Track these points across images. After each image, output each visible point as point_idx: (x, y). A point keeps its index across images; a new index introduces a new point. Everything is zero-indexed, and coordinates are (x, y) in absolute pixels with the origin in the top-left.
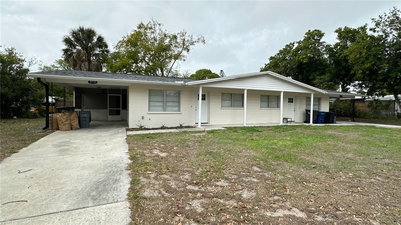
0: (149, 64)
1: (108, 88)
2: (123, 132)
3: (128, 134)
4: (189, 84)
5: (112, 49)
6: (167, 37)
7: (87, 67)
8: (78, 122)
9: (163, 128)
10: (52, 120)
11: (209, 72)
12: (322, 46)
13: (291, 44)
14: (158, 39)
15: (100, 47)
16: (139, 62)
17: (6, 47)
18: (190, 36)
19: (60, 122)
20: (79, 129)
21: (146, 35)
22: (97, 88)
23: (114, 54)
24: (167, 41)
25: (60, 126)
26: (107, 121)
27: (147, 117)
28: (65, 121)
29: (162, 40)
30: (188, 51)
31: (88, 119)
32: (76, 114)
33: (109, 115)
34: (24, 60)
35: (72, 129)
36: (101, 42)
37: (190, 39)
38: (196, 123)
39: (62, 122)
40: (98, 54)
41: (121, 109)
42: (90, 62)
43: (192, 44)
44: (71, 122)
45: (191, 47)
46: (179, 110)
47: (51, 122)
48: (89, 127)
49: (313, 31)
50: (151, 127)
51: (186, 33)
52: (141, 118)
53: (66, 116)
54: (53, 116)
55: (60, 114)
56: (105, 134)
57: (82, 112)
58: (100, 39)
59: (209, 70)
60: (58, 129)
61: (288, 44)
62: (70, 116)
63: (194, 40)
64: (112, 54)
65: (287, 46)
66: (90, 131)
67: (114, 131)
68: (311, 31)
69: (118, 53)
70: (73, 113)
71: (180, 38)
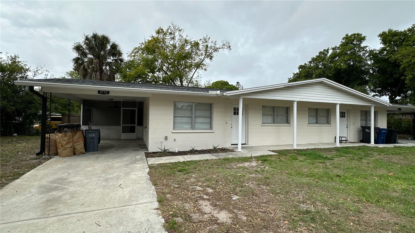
0: (167, 74)
1: (122, 100)
2: (141, 159)
3: (149, 163)
5: (126, 58)
6: (188, 43)
7: (99, 77)
8: (83, 145)
9: (193, 152)
10: (49, 141)
11: (226, 83)
12: (364, 52)
13: (325, 50)
14: (177, 45)
15: (114, 55)
16: (156, 72)
17: (9, 55)
18: (214, 42)
19: (59, 146)
20: (84, 154)
21: (164, 42)
22: (108, 100)
23: (128, 63)
24: (188, 48)
25: (59, 151)
26: (120, 139)
27: (171, 137)
28: (66, 144)
29: (182, 47)
30: (211, 59)
31: (96, 140)
32: (81, 133)
33: (122, 133)
34: (28, 69)
35: (74, 154)
36: (115, 50)
37: (213, 45)
38: (232, 145)
39: (62, 146)
40: (111, 62)
41: (136, 125)
42: (102, 71)
43: (216, 50)
44: (75, 144)
45: (214, 54)
46: (211, 128)
47: (48, 145)
48: (97, 151)
49: (352, 35)
50: (177, 150)
51: (209, 38)
52: (164, 139)
53: (67, 138)
54: (50, 137)
55: (60, 135)
56: (118, 162)
57: (89, 131)
58: (114, 47)
59: (227, 81)
60: (56, 154)
61: (322, 51)
62: (73, 136)
63: (217, 46)
64: (126, 63)
65: (321, 52)
66: (97, 158)
67: (130, 158)
68: (349, 35)
69: (133, 61)
70: (77, 133)
71: (202, 45)
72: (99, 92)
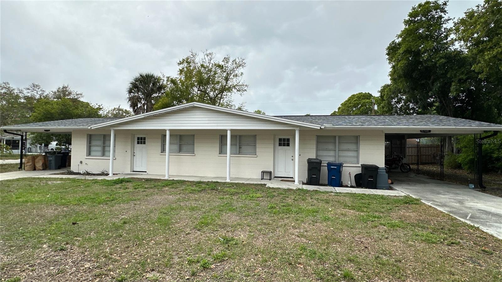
4: (92, 128)
27: (85, 161)
52: (80, 163)
72: (45, 130)
